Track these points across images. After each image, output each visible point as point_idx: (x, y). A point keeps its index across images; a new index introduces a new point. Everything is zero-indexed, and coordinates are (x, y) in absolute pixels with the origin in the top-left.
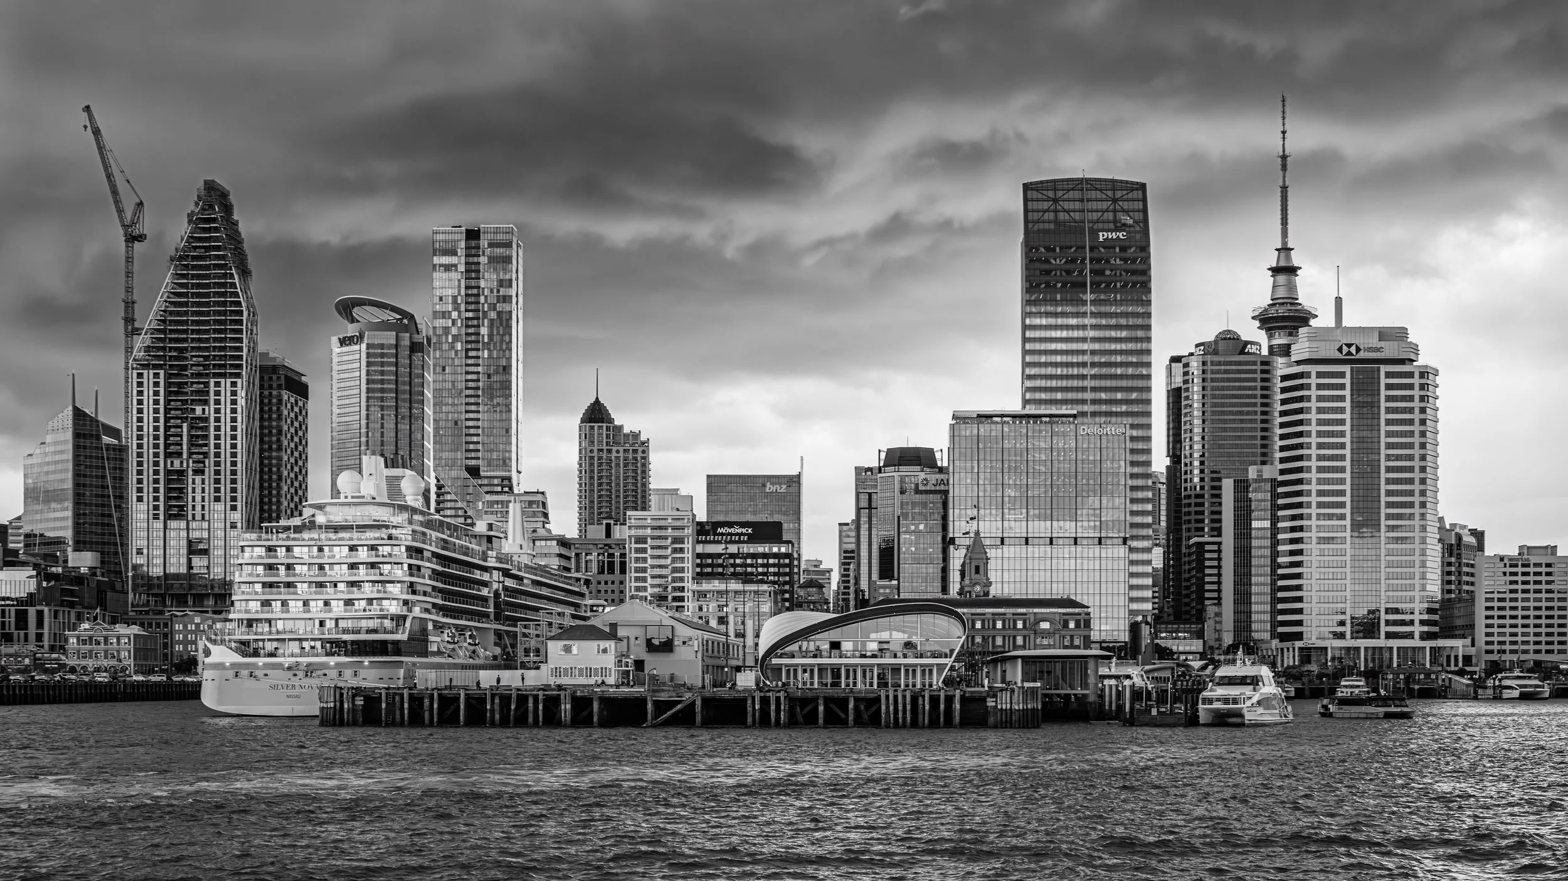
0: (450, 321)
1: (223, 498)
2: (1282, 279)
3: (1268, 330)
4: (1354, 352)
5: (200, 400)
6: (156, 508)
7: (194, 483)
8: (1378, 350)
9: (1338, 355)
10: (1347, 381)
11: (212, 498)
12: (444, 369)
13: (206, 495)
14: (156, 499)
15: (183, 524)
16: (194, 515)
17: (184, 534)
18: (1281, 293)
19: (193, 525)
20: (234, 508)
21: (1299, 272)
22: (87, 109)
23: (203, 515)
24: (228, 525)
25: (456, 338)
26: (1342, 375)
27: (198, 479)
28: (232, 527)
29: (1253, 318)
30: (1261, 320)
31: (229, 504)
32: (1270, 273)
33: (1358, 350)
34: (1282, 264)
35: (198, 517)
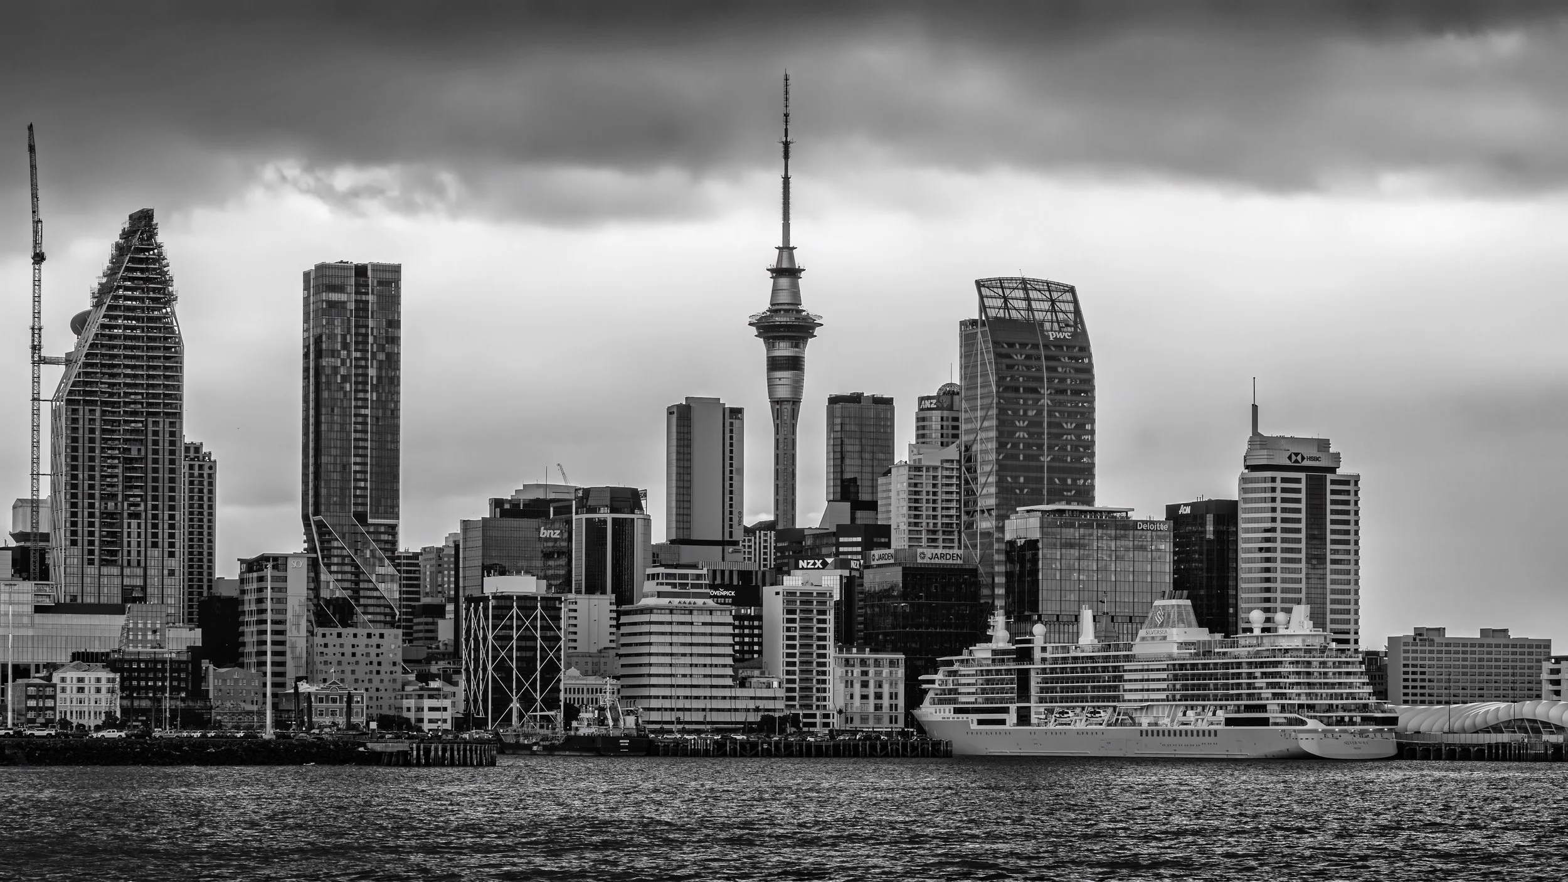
0: (339, 361)
1: (160, 544)
2: (784, 282)
3: (767, 339)
4: (1300, 460)
5: (135, 440)
6: (91, 552)
7: (129, 527)
8: (1317, 459)
9: (1288, 463)
10: (1303, 486)
11: (149, 544)
12: (333, 410)
13: (142, 539)
14: (91, 543)
15: (115, 571)
16: (129, 561)
17: (117, 581)
18: (784, 298)
19: (127, 571)
20: (172, 555)
21: (803, 274)
22: (30, 128)
23: (139, 561)
24: (166, 572)
25: (345, 379)
26: (1298, 481)
27: (134, 522)
28: (169, 575)
29: (750, 324)
30: (758, 328)
31: (167, 550)
32: (769, 274)
33: (1303, 458)
34: (785, 265)
35: (134, 563)
